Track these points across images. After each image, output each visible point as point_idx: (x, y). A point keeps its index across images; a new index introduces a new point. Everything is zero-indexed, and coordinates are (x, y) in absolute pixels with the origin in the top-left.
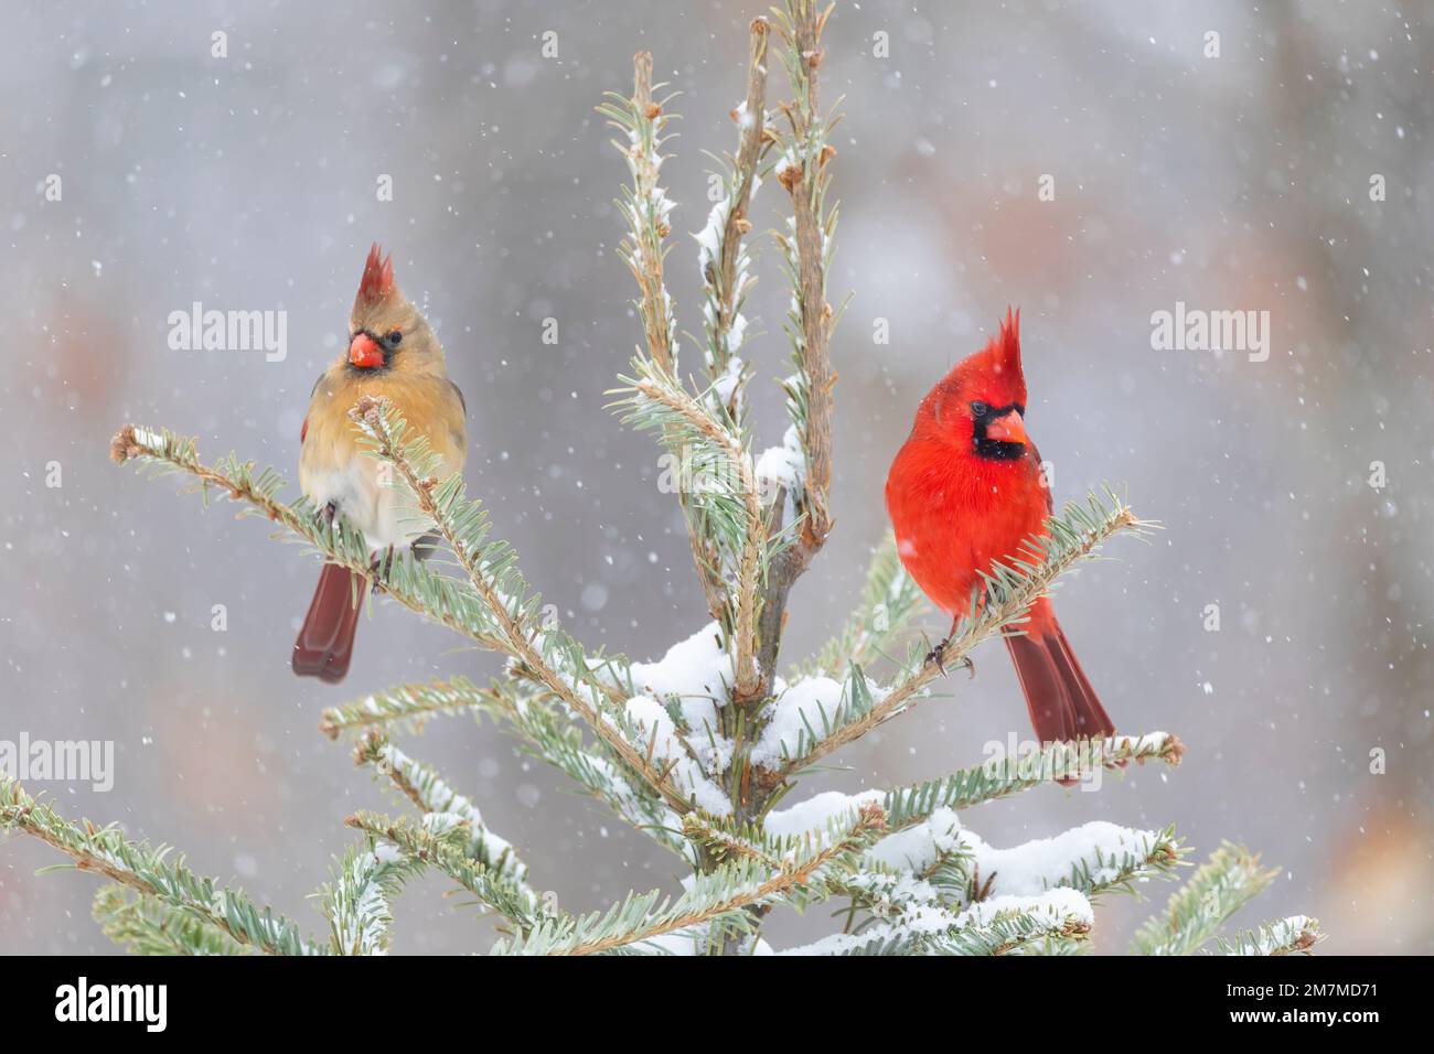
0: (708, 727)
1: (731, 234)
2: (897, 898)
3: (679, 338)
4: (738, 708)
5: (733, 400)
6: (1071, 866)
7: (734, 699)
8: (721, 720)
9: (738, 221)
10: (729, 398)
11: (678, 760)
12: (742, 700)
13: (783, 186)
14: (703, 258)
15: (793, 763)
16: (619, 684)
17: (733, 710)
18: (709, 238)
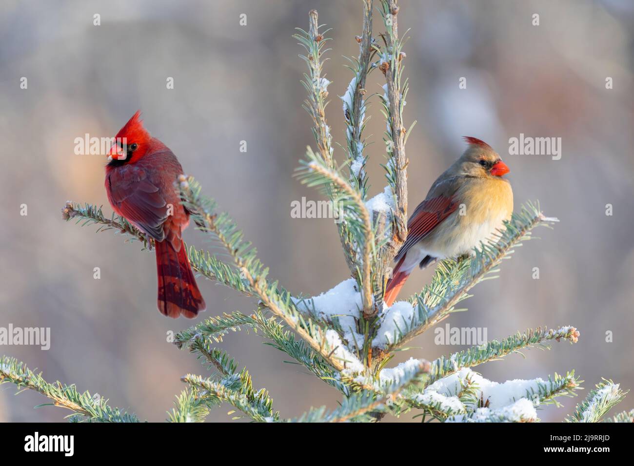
0: (351, 330)
1: (357, 96)
2: (443, 409)
3: (332, 146)
4: (365, 320)
5: (360, 174)
6: (526, 391)
7: (363, 316)
8: (358, 327)
9: (360, 90)
10: (358, 174)
11: (338, 347)
12: (367, 317)
13: (381, 72)
14: (345, 108)
15: (392, 345)
16: (309, 310)
17: (363, 321)
18: (347, 98)
